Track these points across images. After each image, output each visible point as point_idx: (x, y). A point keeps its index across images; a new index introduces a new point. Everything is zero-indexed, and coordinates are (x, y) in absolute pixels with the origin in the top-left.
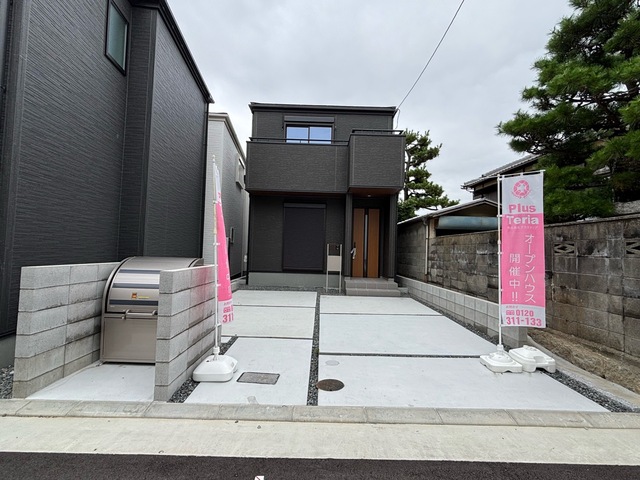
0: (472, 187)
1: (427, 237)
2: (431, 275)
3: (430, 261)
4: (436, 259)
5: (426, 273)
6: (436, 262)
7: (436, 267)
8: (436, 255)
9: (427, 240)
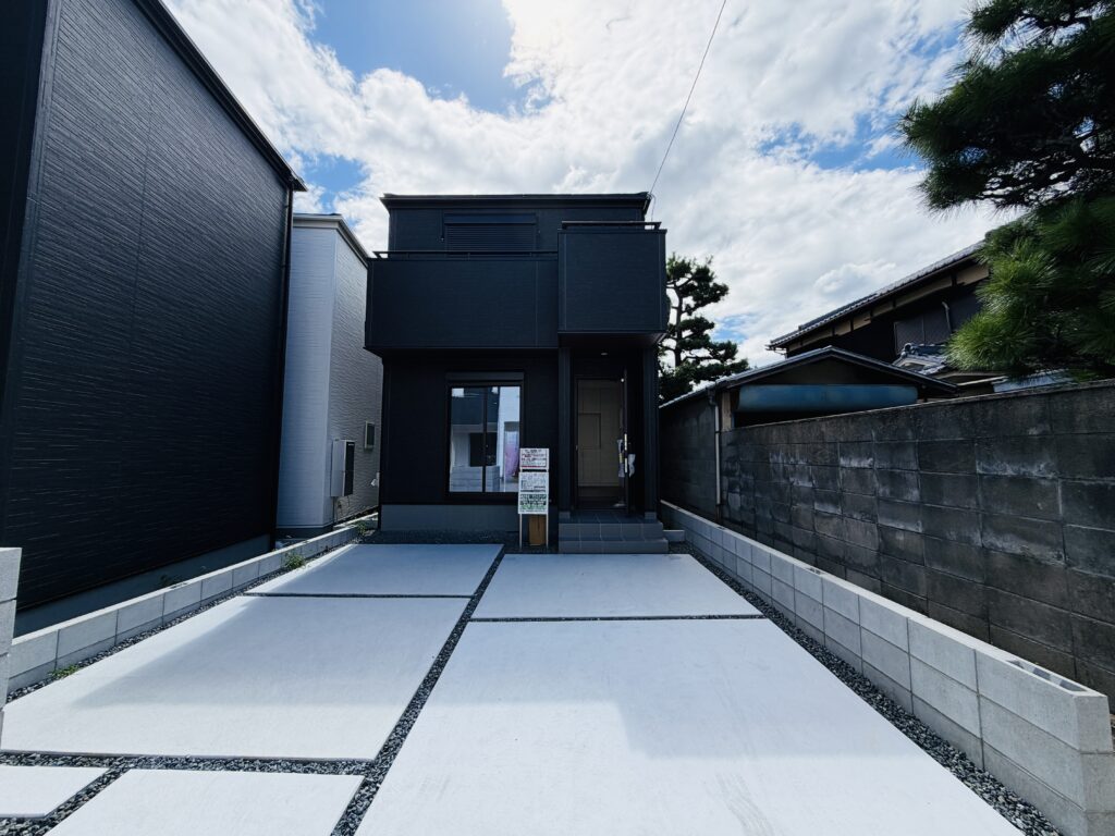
0: (782, 346)
1: (717, 429)
2: (728, 506)
3: (725, 478)
4: (737, 474)
5: (718, 502)
6: (737, 479)
7: (738, 490)
8: (737, 466)
9: (717, 436)
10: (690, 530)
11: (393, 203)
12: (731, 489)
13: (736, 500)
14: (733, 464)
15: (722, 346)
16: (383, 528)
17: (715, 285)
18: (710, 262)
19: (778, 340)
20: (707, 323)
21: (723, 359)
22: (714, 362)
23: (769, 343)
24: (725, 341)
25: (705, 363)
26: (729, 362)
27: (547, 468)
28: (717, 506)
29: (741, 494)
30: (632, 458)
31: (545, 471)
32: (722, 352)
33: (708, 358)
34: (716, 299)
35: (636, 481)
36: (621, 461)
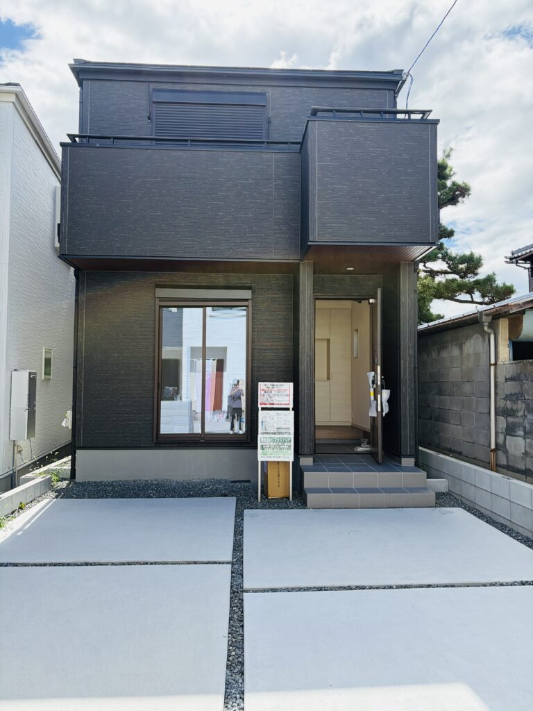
0: (525, 259)
1: (493, 361)
2: (506, 452)
3: (501, 418)
4: (520, 414)
5: (493, 447)
6: (519, 420)
7: (521, 433)
8: (520, 406)
9: (492, 368)
10: (455, 479)
11: (84, 72)
12: (510, 430)
13: (517, 445)
14: (514, 402)
15: (464, 259)
16: (78, 479)
17: (454, 184)
18: (448, 156)
19: (520, 250)
20: (446, 230)
21: (463, 274)
22: (451, 277)
23: (510, 255)
24: (467, 253)
25: (440, 279)
26: (471, 279)
27: (291, 406)
28: (492, 451)
29: (524, 438)
30: (386, 394)
31: (288, 409)
32: (462, 266)
33: (446, 273)
34: (453, 200)
35: (391, 421)
36: (372, 398)
